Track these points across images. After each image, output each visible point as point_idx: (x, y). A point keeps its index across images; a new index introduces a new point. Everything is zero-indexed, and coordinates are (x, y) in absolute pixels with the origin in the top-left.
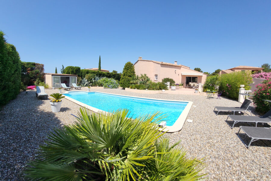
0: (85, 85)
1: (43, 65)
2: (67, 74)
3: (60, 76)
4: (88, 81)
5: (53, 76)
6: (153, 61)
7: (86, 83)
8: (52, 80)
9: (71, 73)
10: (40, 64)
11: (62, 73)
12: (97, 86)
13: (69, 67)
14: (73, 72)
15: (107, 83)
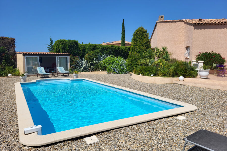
0: (82, 68)
1: (13, 40)
2: (57, 52)
3: (38, 56)
4: (87, 62)
5: (26, 56)
6: (184, 20)
7: (84, 66)
8: (24, 62)
9: (62, 51)
10: (8, 39)
11: (49, 50)
12: (99, 70)
13: (58, 41)
14: (65, 49)
15: (112, 64)
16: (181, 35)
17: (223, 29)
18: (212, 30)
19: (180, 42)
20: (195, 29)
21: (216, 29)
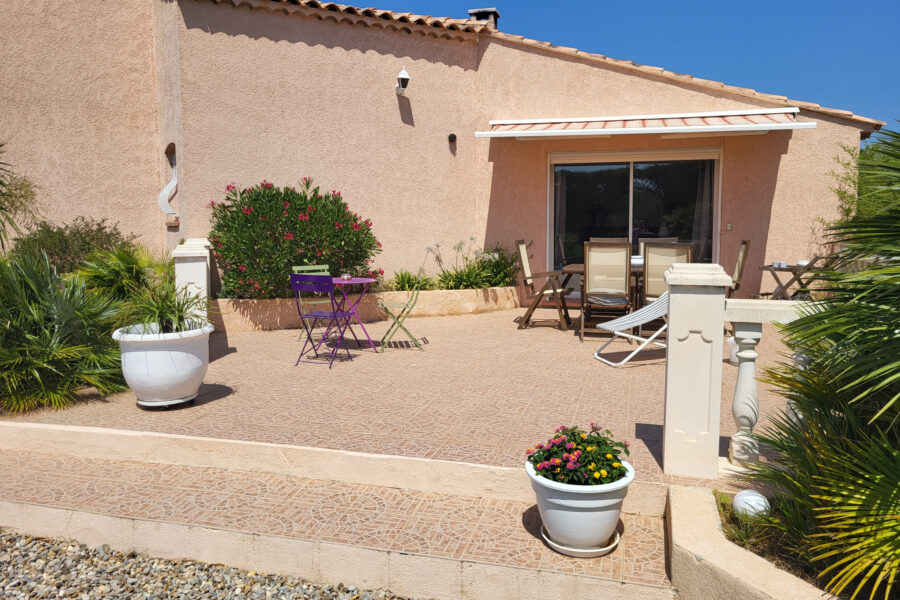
16: (137, 70)
17: (358, 53)
18: (301, 46)
19: (134, 117)
20: (189, 27)
21: (322, 47)
